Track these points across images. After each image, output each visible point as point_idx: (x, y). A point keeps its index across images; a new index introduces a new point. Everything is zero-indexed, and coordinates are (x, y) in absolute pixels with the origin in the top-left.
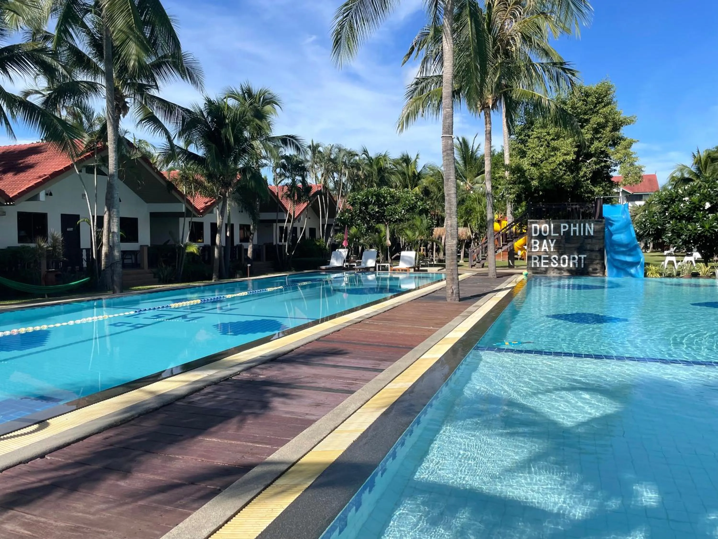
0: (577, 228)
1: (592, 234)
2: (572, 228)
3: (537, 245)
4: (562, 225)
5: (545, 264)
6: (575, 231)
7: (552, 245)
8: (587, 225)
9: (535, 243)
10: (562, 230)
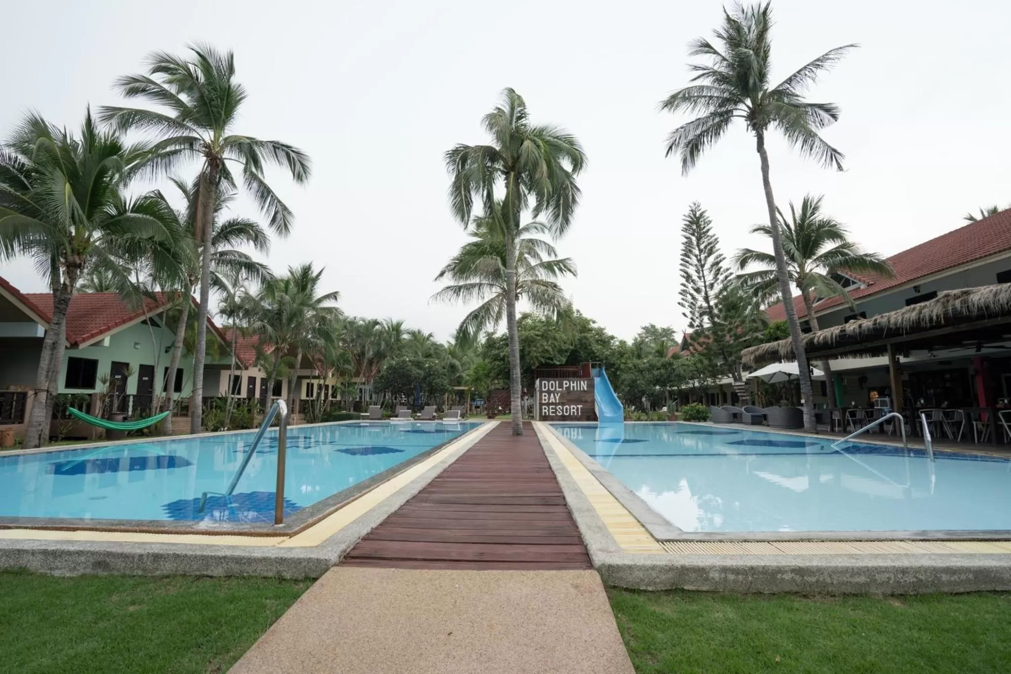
0: (575, 385)
1: (586, 389)
2: (572, 384)
3: (546, 398)
4: (565, 382)
5: (553, 412)
6: (573, 387)
7: (557, 398)
8: (582, 383)
9: (545, 396)
10: (565, 386)
